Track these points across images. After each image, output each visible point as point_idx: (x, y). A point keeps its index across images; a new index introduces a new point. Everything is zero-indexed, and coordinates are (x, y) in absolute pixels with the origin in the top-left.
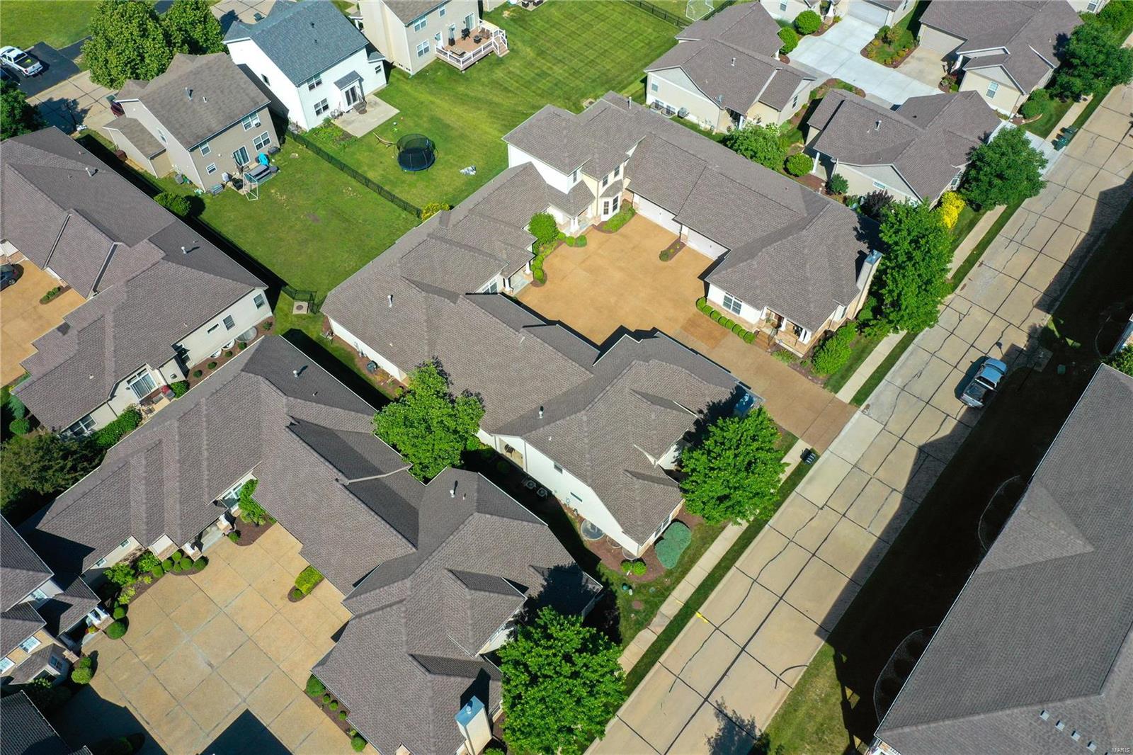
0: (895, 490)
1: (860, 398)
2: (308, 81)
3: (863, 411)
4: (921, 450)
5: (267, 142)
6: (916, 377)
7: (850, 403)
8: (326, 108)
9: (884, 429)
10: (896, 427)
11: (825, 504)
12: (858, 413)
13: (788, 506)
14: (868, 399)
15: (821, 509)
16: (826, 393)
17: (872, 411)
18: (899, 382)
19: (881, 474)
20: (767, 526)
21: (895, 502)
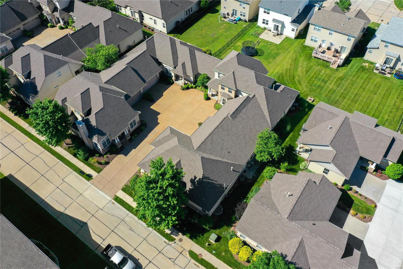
0: (66, 209)
1: (118, 200)
2: (265, 9)
3: (111, 201)
4: (85, 224)
5: (244, 16)
6: (130, 228)
7: (116, 195)
8: (267, 24)
9: (100, 208)
10: (100, 214)
11: (64, 181)
12: (110, 199)
13: (66, 168)
14: (118, 204)
15: (63, 180)
16: (122, 185)
17: (110, 205)
18: (127, 219)
19: (75, 204)
20: (59, 161)
21: (60, 209)
